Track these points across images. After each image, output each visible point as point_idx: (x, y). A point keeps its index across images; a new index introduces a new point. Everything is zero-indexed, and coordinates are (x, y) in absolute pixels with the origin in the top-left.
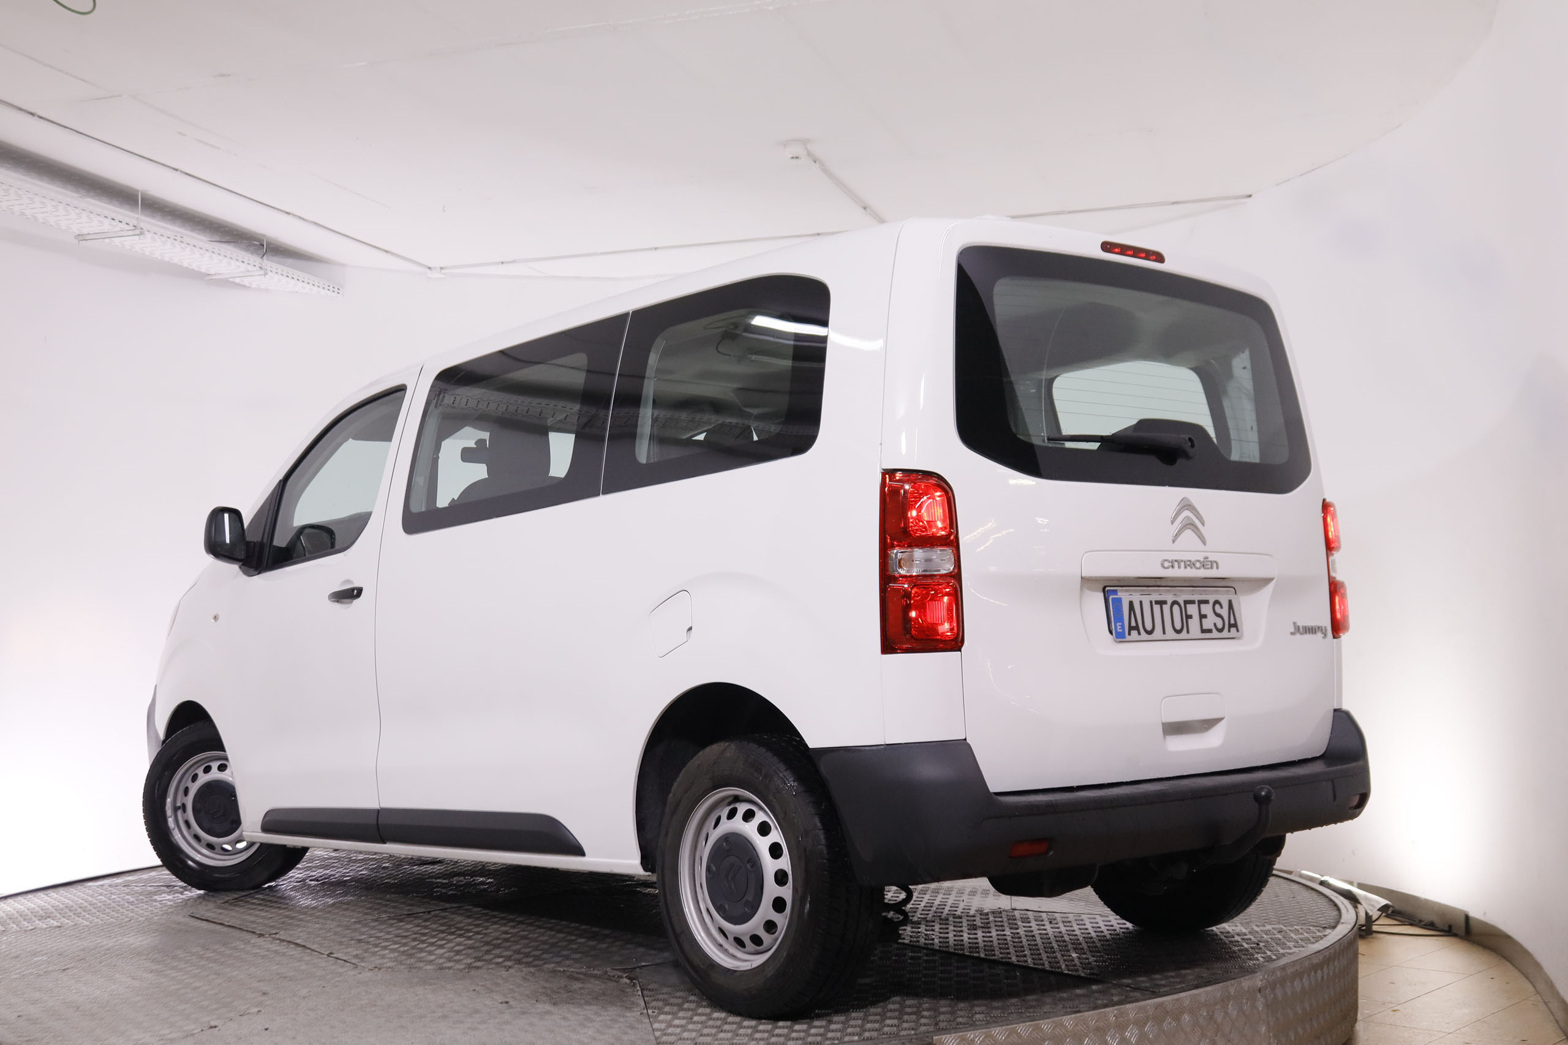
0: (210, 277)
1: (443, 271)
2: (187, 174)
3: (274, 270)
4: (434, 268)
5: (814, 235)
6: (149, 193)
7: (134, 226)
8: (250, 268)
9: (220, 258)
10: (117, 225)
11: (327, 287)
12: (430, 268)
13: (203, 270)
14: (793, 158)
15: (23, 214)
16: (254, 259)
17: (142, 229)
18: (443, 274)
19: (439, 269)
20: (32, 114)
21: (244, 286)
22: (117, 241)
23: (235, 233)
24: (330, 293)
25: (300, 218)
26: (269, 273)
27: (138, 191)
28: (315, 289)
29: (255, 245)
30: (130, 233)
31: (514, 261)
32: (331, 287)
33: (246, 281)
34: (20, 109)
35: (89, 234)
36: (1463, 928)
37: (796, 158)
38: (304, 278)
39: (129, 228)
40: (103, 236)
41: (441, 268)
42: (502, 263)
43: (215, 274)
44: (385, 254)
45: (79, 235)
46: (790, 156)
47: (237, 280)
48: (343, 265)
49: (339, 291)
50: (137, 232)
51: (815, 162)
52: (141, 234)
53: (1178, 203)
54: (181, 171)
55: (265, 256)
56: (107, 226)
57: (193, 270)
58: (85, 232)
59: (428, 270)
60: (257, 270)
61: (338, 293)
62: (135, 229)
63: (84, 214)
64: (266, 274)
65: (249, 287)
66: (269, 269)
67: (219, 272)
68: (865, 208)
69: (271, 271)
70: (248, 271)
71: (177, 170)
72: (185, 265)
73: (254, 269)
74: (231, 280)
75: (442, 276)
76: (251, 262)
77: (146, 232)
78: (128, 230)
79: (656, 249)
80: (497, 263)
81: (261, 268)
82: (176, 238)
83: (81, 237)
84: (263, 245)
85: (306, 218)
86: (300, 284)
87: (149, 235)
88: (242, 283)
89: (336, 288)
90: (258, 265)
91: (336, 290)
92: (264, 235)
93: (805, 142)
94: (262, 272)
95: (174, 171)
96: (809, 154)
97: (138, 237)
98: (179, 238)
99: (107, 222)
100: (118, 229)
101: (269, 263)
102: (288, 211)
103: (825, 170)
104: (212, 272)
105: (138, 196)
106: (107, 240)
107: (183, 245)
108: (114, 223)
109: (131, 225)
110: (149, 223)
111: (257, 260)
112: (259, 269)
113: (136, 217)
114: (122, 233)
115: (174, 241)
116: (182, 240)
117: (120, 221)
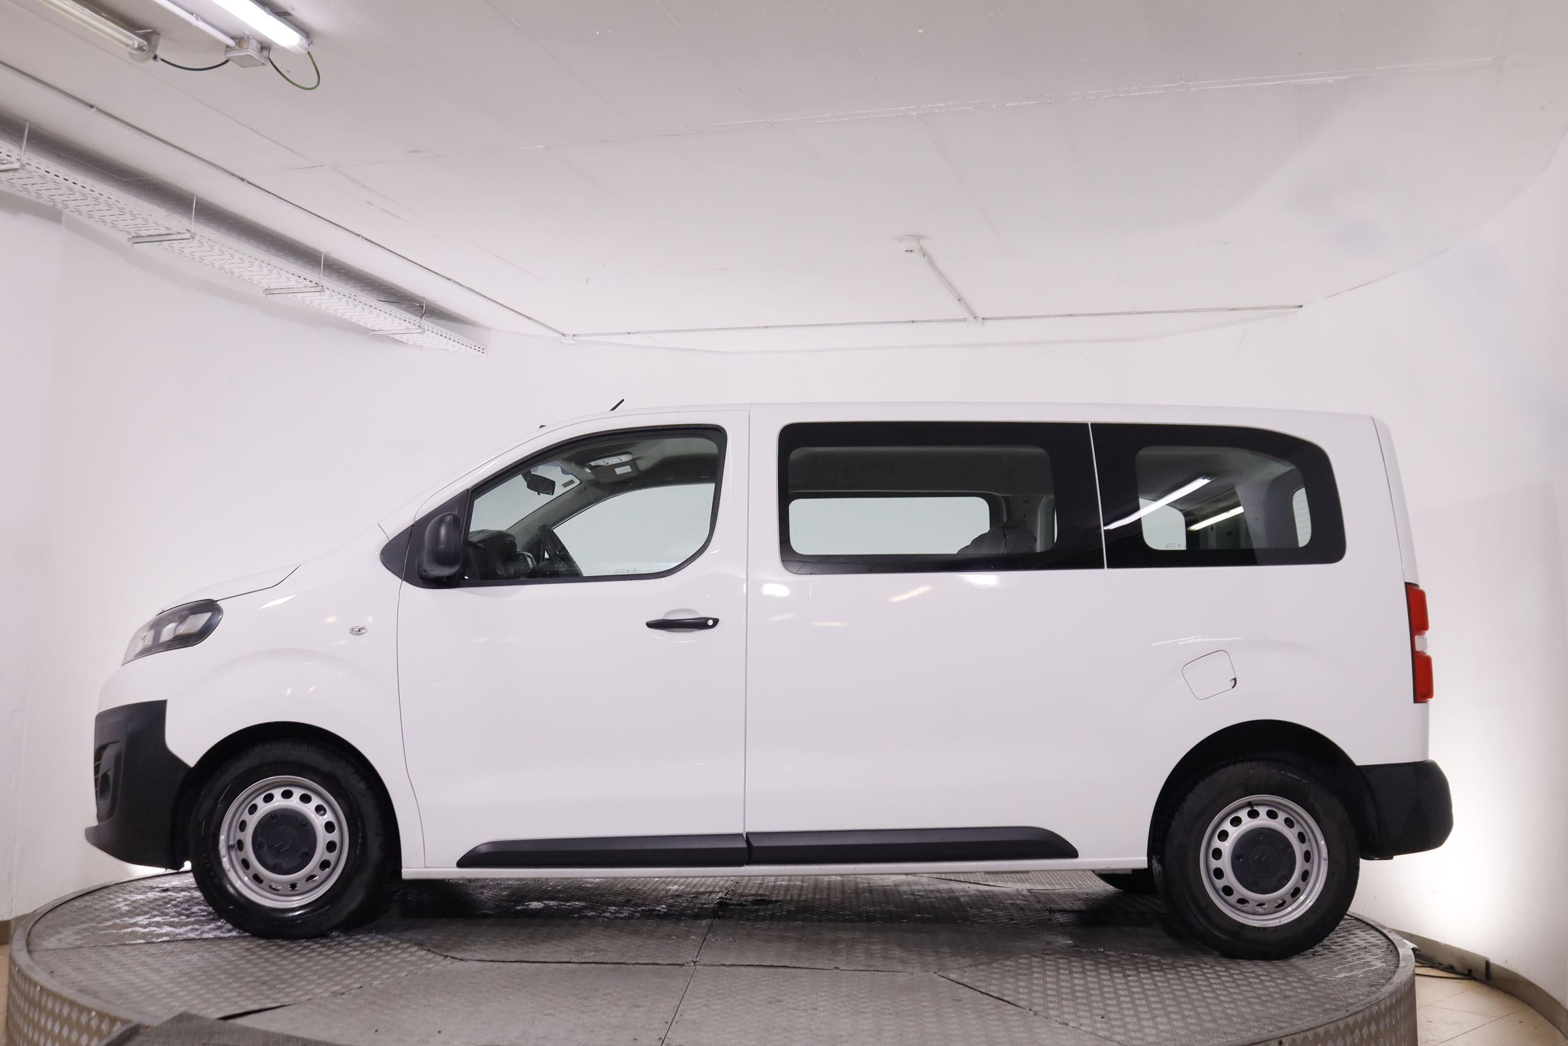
0: (373, 333)
1: (575, 338)
2: (367, 240)
3: (431, 329)
4: (568, 335)
5: (908, 322)
6: (331, 256)
7: (316, 284)
8: (411, 326)
9: (386, 316)
10: (301, 282)
11: (473, 347)
12: (563, 335)
13: (369, 326)
14: (907, 251)
15: (222, 268)
16: (415, 319)
17: (322, 286)
18: (575, 340)
19: (572, 336)
20: (243, 180)
21: (402, 342)
22: (299, 296)
23: (399, 295)
24: (476, 352)
25: (459, 284)
26: (427, 332)
27: (321, 253)
28: (464, 347)
29: (415, 306)
30: (313, 289)
31: (639, 332)
32: (477, 346)
33: (404, 338)
34: (233, 175)
35: (276, 289)
36: (1484, 972)
37: (910, 251)
38: (455, 337)
39: (312, 285)
40: (288, 291)
41: (574, 335)
42: (629, 333)
43: (379, 330)
44: (528, 320)
45: (267, 289)
46: (905, 249)
47: (397, 337)
48: (488, 328)
49: (483, 351)
50: (319, 289)
51: (924, 256)
52: (322, 291)
53: (1236, 309)
54: (362, 237)
55: (423, 317)
56: (293, 282)
57: (360, 325)
58: (272, 287)
59: (562, 337)
60: (416, 329)
61: (483, 353)
62: (316, 287)
63: (275, 271)
64: (424, 332)
65: (406, 343)
66: (426, 328)
67: (383, 329)
68: (959, 300)
69: (428, 330)
70: (407, 329)
71: (358, 235)
72: (354, 321)
73: (414, 327)
74: (392, 336)
75: (574, 342)
76: (412, 322)
77: (326, 290)
78: (312, 287)
79: (767, 327)
80: (624, 333)
81: (420, 327)
82: (350, 296)
83: (269, 291)
84: (422, 307)
85: (464, 285)
86: (451, 342)
87: (328, 293)
88: (400, 340)
89: (482, 348)
90: (417, 324)
91: (481, 350)
92: (424, 298)
93: (918, 238)
94: (421, 331)
95: (356, 236)
96: (921, 249)
97: (319, 293)
98: (353, 297)
99: (293, 278)
100: (302, 285)
101: (426, 323)
102: (448, 277)
103: (932, 264)
104: (377, 328)
105: (321, 258)
106: (290, 295)
107: (356, 303)
108: (299, 280)
109: (314, 282)
110: (328, 282)
111: (417, 319)
112: (418, 327)
113: (318, 276)
114: (305, 290)
115: (349, 299)
116: (355, 298)
117: (305, 279)
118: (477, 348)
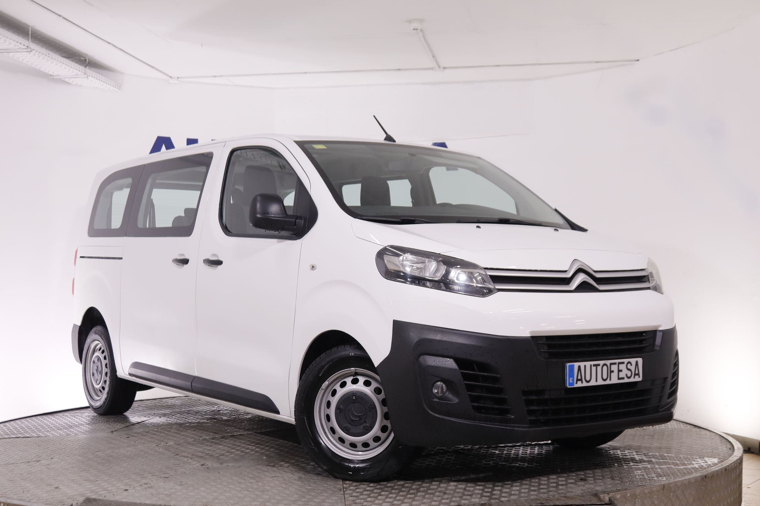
0: (52, 77)
1: (179, 79)
3: (91, 75)
4: (174, 77)
6: (36, 28)
7: (27, 47)
8: (79, 73)
10: (18, 46)
11: (114, 86)
12: (171, 77)
13: (50, 73)
16: (82, 68)
17: (31, 48)
19: (176, 78)
21: (70, 83)
22: (11, 54)
23: (71, 52)
24: (117, 89)
25: (114, 46)
26: (89, 77)
27: (29, 26)
29: (82, 60)
30: (25, 50)
31: (222, 76)
38: (104, 80)
40: (8, 51)
41: (178, 78)
42: (215, 76)
43: (56, 76)
44: (152, 68)
46: (413, 28)
47: (66, 80)
48: (122, 73)
50: (29, 50)
52: (31, 51)
55: (87, 67)
56: (12, 45)
57: (45, 73)
59: (170, 79)
60: (83, 75)
61: (120, 89)
62: (27, 49)
64: (88, 77)
66: (88, 74)
67: (59, 74)
68: (433, 57)
69: (89, 75)
70: (77, 75)
71: (60, 16)
72: (41, 70)
73: (81, 74)
74: (63, 79)
75: (178, 82)
76: (81, 70)
78: (23, 49)
80: (212, 77)
81: (85, 73)
82: (46, 54)
84: (86, 61)
86: (102, 83)
87: (34, 52)
88: (68, 81)
89: (119, 86)
90: (83, 71)
91: (119, 87)
92: (87, 55)
93: (422, 21)
94: (86, 76)
97: (27, 53)
98: (48, 55)
99: (14, 43)
100: (17, 47)
101: (88, 71)
104: (55, 75)
105: (30, 30)
107: (49, 59)
108: (17, 44)
109: (26, 46)
110: (33, 46)
111: (83, 68)
112: (84, 74)
113: (27, 41)
114: (19, 50)
115: (45, 56)
116: (49, 55)
117: (21, 44)
118: (116, 86)
